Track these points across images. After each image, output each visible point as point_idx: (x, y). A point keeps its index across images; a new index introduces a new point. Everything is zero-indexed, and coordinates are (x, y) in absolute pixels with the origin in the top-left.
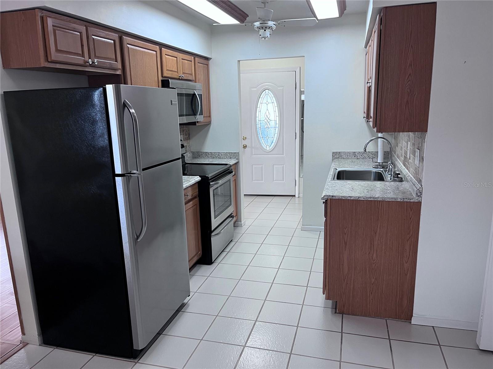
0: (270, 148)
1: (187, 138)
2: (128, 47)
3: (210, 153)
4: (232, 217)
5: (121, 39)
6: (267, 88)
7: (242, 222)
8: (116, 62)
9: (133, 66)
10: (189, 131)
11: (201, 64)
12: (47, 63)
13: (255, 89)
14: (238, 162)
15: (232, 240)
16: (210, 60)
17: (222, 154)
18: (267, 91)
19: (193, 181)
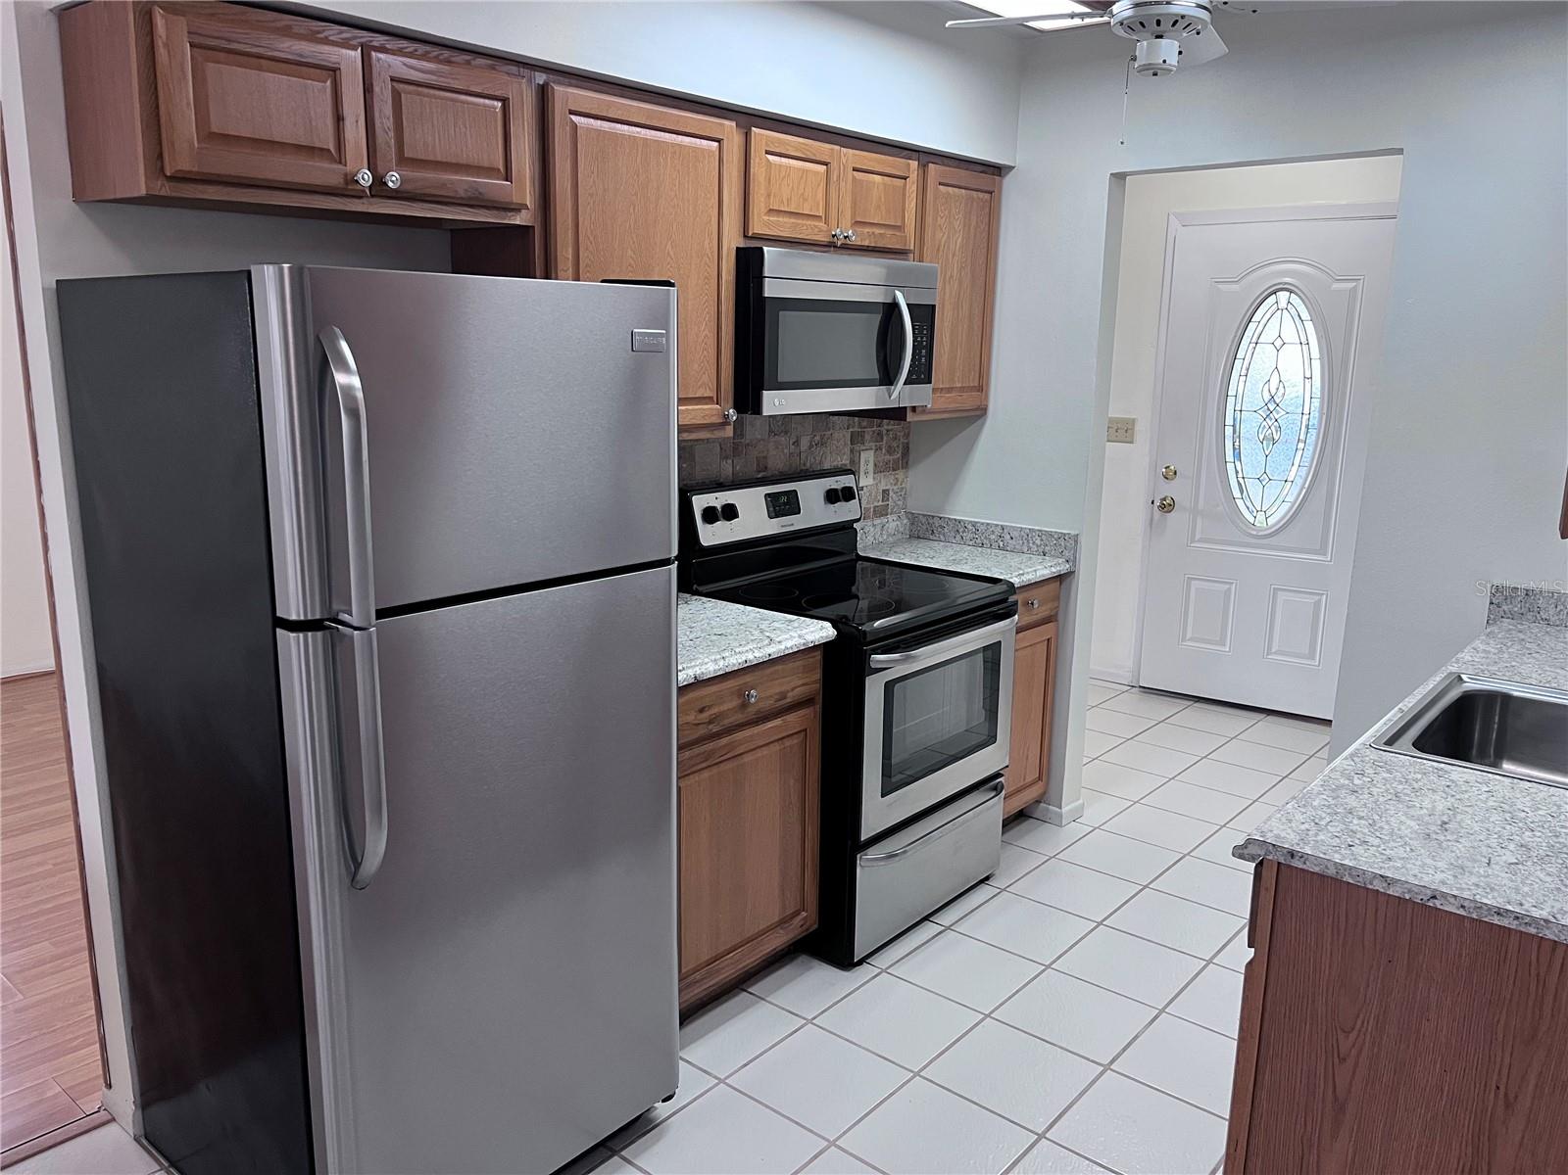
0: (1271, 521)
1: (896, 462)
2: (575, 127)
3: (970, 527)
4: (995, 788)
5: (543, 95)
6: (1286, 283)
7: (1063, 810)
8: (507, 180)
9: (591, 195)
10: (907, 435)
11: (960, 187)
12: (159, 183)
13: (1234, 287)
14: (1070, 574)
15: (987, 878)
16: (1008, 173)
17: (1015, 534)
18: (1283, 296)
19: (789, 644)
